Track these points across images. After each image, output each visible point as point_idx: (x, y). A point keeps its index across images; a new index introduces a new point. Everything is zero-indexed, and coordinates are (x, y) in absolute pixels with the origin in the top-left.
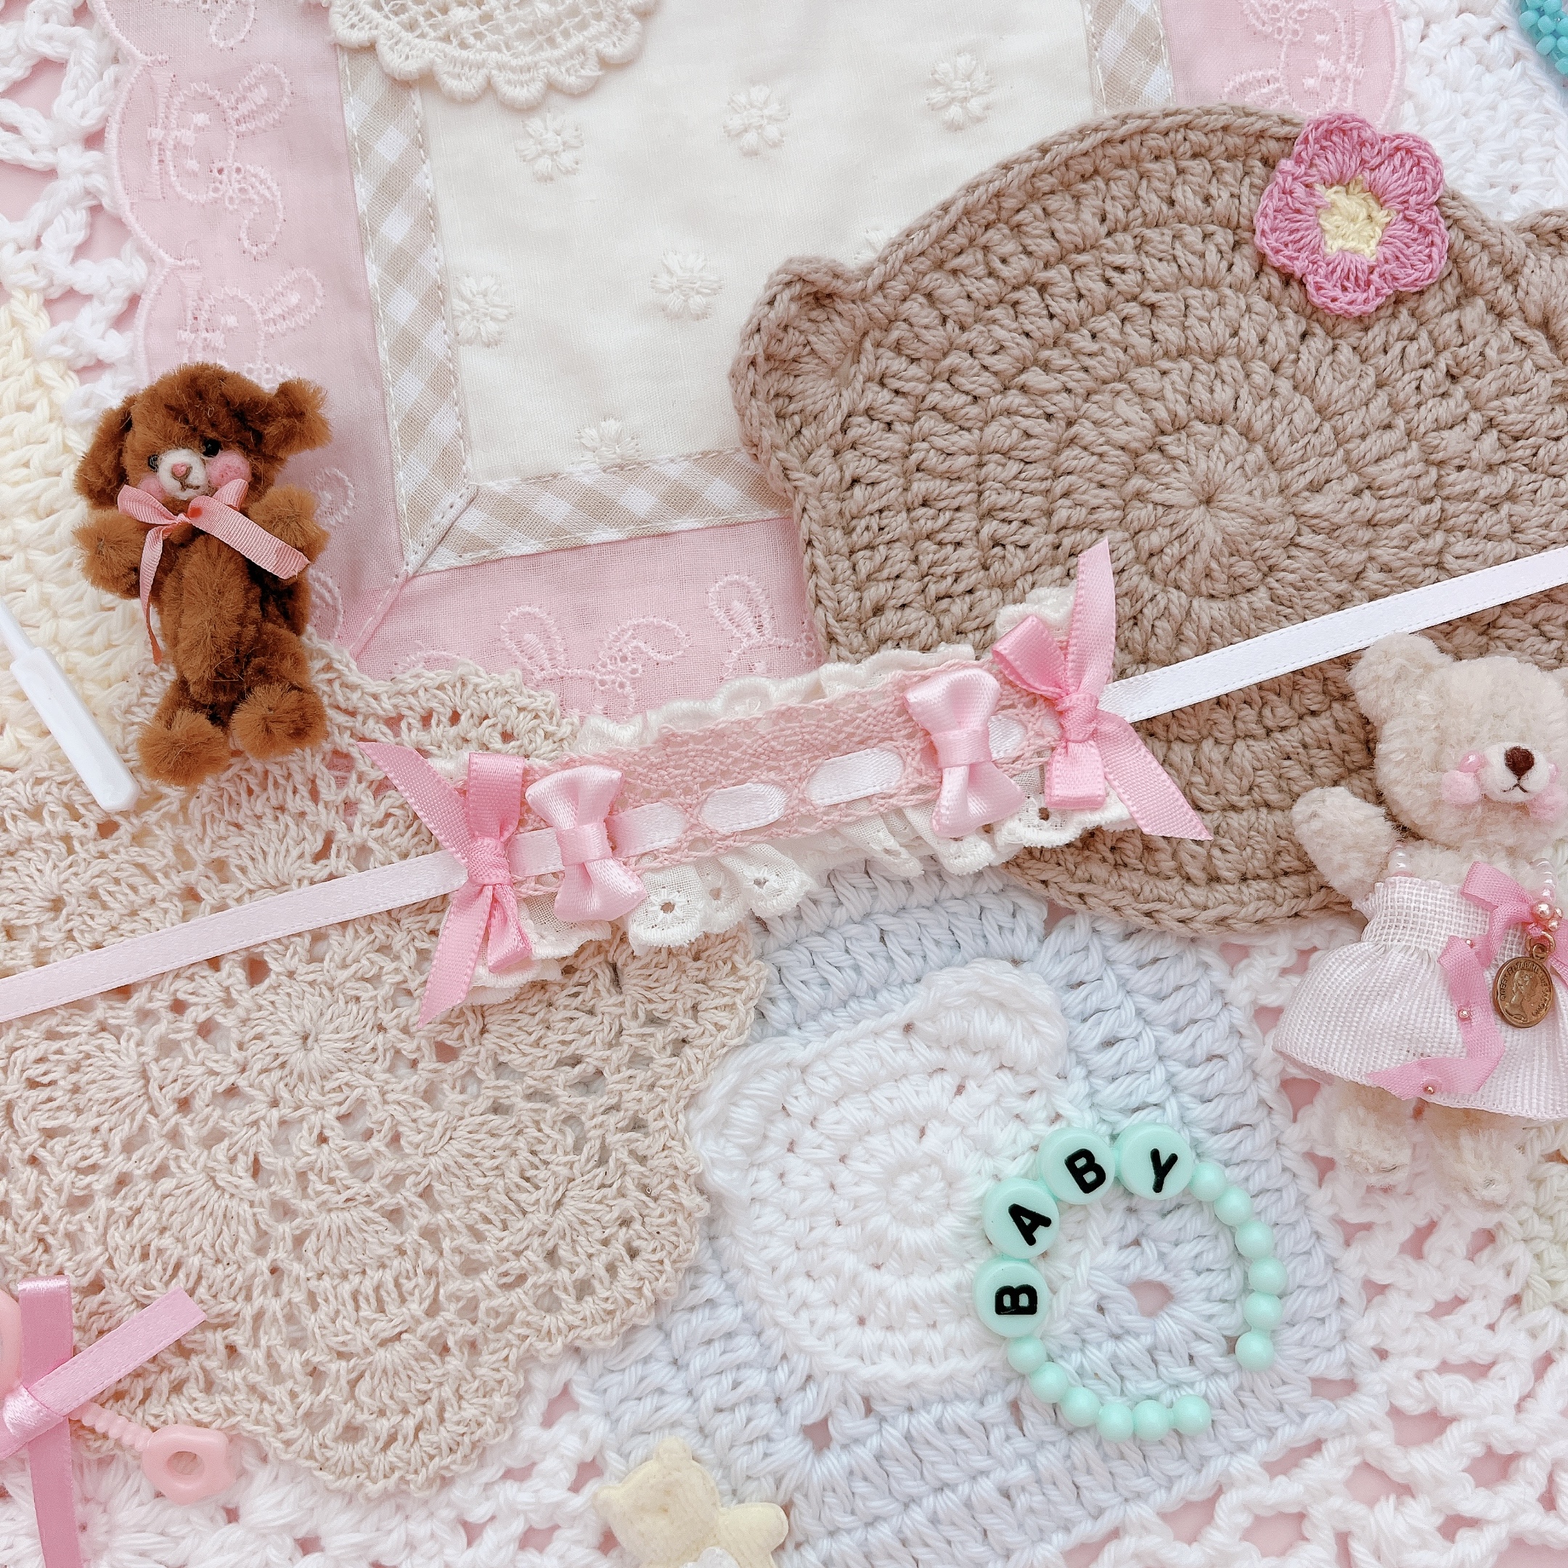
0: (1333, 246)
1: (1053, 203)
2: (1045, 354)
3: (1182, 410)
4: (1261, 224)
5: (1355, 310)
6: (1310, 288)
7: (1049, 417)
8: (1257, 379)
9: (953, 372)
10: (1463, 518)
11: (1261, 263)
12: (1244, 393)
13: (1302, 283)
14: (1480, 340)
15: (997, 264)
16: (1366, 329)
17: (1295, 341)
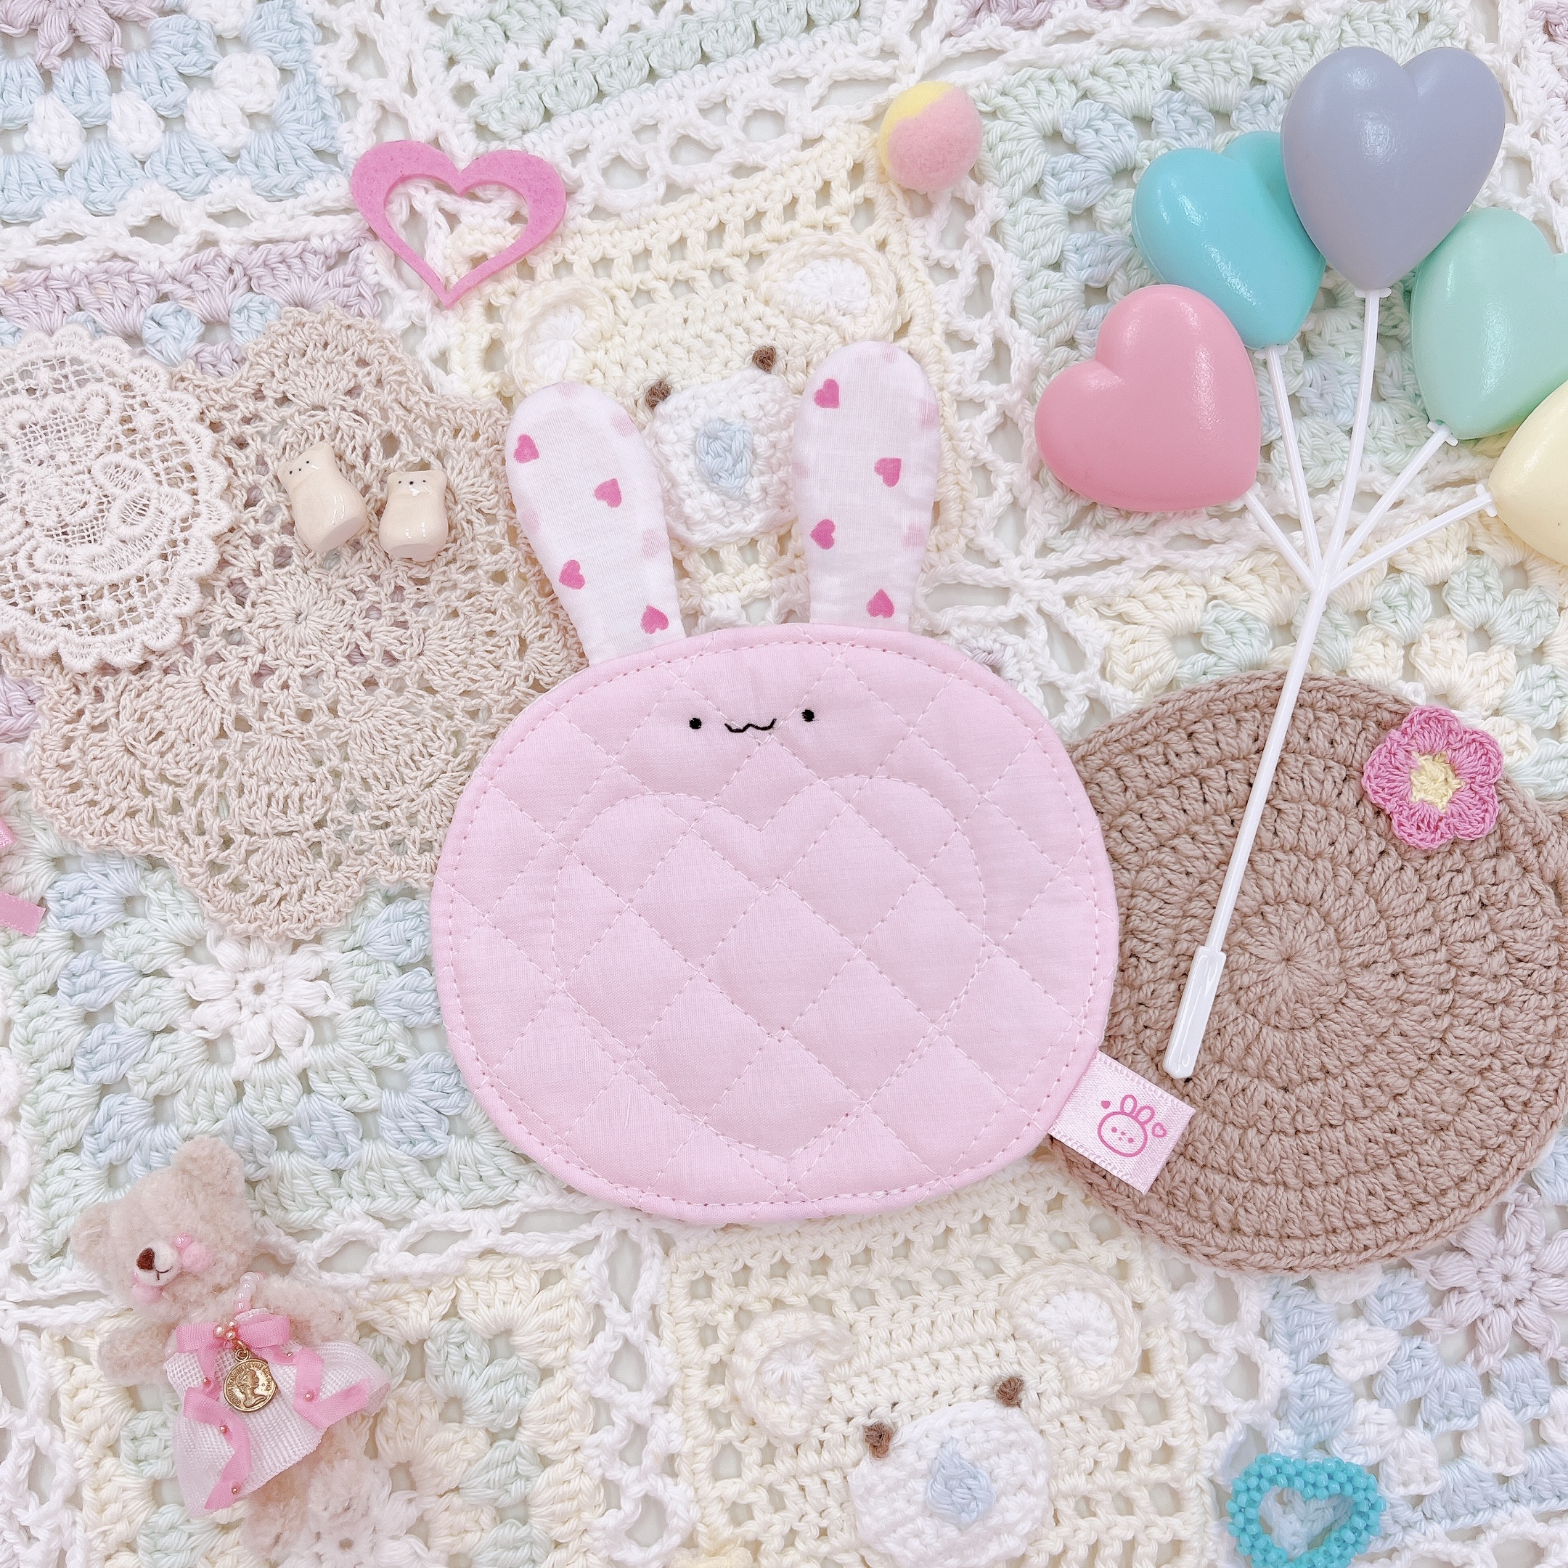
0: (1416, 797)
1: (1222, 723)
2: (1195, 828)
3: (1284, 891)
4: (1368, 771)
5: (1424, 845)
6: (1395, 823)
7: (1188, 874)
8: (1341, 881)
9: (1127, 827)
10: (1467, 1011)
11: (1362, 797)
12: (1329, 889)
13: (1389, 817)
14: (1507, 885)
15: (1172, 757)
16: (1428, 858)
17: (1373, 859)
